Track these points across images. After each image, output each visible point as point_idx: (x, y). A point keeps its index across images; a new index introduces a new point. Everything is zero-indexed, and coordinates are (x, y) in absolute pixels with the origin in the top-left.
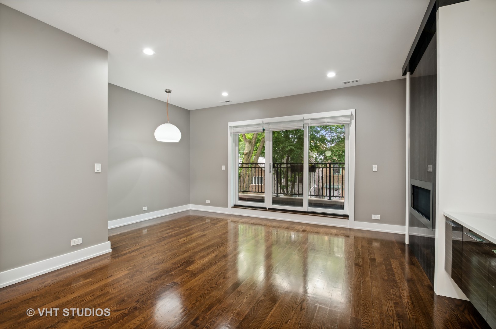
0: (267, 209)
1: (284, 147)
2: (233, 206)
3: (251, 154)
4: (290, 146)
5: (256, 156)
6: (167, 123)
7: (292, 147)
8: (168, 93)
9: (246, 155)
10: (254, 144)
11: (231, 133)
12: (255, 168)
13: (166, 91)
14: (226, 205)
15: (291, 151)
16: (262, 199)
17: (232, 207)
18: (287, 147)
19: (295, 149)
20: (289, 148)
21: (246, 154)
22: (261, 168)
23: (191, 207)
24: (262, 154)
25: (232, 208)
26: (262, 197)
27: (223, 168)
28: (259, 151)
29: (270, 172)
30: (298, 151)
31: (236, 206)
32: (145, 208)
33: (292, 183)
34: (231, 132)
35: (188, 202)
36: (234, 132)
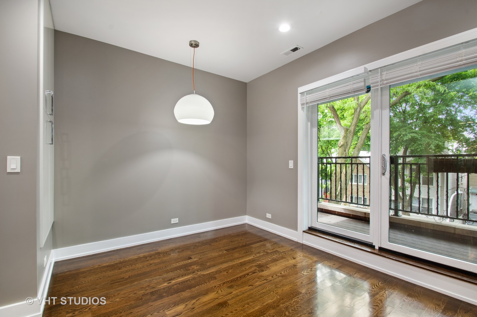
0: (377, 248)
1: (399, 135)
2: (306, 228)
3: (349, 146)
4: (411, 134)
5: (356, 149)
6: (193, 93)
7: (415, 135)
8: (194, 47)
9: (341, 148)
10: (353, 132)
11: (303, 104)
12: (352, 164)
13: (191, 45)
14: (294, 227)
15: (413, 140)
16: (365, 217)
17: (304, 231)
18: (406, 135)
19: (419, 137)
20: (409, 136)
21: (342, 146)
22: (363, 164)
23: (247, 220)
24: (366, 146)
25: (305, 234)
26: (365, 213)
27: (291, 164)
28: (360, 142)
29: (384, 174)
30: (424, 140)
31: (312, 230)
32: (175, 221)
33: (412, 185)
34: (303, 102)
35: (243, 212)
36: (308, 101)
